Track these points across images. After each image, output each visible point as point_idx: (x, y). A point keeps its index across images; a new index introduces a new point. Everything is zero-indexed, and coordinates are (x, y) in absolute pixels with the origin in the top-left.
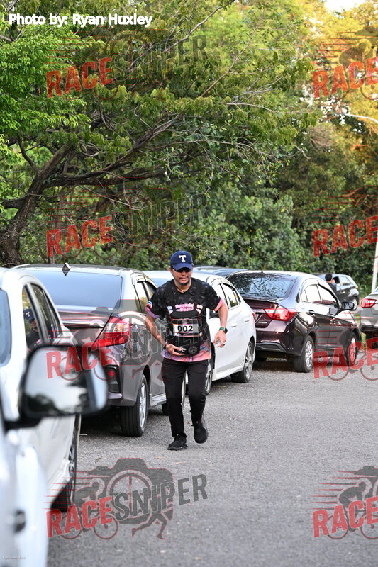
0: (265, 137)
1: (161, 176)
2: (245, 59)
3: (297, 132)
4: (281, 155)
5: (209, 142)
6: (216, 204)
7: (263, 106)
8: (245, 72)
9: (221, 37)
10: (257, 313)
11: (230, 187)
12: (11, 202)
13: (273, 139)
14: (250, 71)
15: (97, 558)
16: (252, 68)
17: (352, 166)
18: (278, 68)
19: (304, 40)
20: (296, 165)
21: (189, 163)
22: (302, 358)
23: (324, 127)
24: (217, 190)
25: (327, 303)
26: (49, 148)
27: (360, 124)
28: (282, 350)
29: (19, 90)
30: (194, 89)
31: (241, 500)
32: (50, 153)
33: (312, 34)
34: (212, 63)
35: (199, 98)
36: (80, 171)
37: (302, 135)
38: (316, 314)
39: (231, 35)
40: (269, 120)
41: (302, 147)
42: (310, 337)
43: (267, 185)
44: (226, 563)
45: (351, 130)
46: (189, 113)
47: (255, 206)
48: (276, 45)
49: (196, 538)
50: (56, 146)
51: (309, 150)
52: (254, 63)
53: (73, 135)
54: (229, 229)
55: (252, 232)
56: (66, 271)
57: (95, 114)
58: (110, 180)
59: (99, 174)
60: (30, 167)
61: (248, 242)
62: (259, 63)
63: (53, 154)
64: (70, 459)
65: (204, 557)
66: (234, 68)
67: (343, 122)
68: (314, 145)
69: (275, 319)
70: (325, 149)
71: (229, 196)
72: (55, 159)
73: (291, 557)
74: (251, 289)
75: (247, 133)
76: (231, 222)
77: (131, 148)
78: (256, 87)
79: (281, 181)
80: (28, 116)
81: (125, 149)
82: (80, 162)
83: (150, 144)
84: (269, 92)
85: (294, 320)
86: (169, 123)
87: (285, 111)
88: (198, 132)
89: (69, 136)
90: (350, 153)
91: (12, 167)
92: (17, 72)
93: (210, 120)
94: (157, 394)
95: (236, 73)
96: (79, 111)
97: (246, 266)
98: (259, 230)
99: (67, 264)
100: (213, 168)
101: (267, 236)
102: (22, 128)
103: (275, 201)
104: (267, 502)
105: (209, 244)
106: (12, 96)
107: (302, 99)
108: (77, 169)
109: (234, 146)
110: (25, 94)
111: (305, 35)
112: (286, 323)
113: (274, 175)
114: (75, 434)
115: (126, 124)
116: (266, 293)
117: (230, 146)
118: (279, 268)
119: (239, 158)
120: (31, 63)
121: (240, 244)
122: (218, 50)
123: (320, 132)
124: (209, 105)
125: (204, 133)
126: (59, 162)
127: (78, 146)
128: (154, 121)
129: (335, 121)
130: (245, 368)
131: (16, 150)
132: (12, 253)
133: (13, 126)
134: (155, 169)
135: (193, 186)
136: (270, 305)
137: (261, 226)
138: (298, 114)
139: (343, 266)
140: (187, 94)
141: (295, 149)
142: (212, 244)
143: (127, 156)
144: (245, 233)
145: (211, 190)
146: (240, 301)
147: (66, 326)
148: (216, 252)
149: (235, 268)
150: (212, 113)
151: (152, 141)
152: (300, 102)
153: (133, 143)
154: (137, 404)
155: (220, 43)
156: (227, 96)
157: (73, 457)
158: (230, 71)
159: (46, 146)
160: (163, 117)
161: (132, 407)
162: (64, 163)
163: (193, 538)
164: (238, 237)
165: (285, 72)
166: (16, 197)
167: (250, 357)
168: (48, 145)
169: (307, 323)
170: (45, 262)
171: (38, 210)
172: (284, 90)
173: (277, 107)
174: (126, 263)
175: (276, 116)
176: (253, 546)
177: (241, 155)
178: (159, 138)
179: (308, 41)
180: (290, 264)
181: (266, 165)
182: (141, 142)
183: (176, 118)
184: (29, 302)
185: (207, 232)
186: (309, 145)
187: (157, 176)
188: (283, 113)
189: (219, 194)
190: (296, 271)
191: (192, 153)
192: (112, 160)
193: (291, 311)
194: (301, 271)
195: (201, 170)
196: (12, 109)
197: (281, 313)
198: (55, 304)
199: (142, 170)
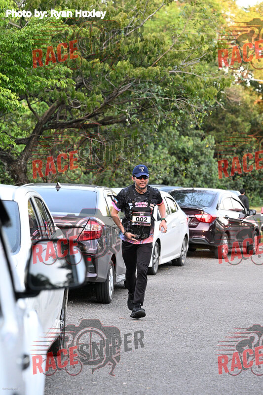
0: (195, 95)
1: (124, 122)
2: (181, 40)
3: (217, 92)
4: (206, 108)
5: (156, 98)
6: (162, 142)
7: (193, 74)
8: (182, 49)
9: (165, 25)
10: (189, 218)
11: (171, 130)
12: (21, 140)
13: (201, 96)
14: (185, 49)
15: (79, 388)
16: (186, 47)
17: (255, 115)
18: (204, 47)
19: (222, 27)
20: (217, 114)
21: (143, 113)
23: (235, 88)
24: (162, 132)
25: (238, 211)
26: (47, 103)
27: (260, 86)
28: (207, 243)
29: (26, 62)
30: (146, 61)
31: (178, 348)
32: (47, 106)
33: (228, 23)
34: (159, 43)
35: (150, 68)
36: (68, 118)
37: (221, 94)
38: (230, 218)
39: (172, 23)
40: (198, 83)
41: (220, 102)
42: (226, 234)
43: (197, 128)
44: (168, 392)
45: (254, 90)
46: (143, 78)
47: (188, 143)
48: (203, 31)
49: (147, 374)
50: (52, 101)
51: (225, 104)
52: (188, 43)
53: (63, 94)
54: (170, 159)
55: (186, 161)
56: (58, 188)
57: (78, 79)
58: (89, 124)
59: (81, 120)
60: (34, 115)
61: (183, 168)
62: (191, 43)
63: (49, 106)
64: (61, 319)
65: (153, 387)
66: (174, 46)
67: (249, 85)
68: (229, 100)
69: (202, 222)
70: (237, 103)
71: (171, 136)
72: (51, 110)
73: (212, 387)
74: (185, 201)
75: (183, 92)
76: (172, 154)
77: (103, 103)
78: (189, 60)
79: (206, 126)
80: (33, 80)
81: (99, 103)
82: (68, 112)
83: (116, 99)
84: (198, 64)
85: (215, 223)
86: (129, 85)
87: (209, 77)
88: (149, 91)
89: (60, 94)
90: (253, 106)
91: (21, 116)
92: (25, 49)
93: (158, 83)
94: (120, 274)
95: (175, 50)
96: (67, 77)
97: (182, 184)
98: (191, 160)
99: (59, 183)
100: (160, 116)
101: (197, 164)
102: (29, 89)
103: (202, 139)
104: (196, 349)
105: (157, 170)
106: (21, 66)
107: (221, 69)
108: (66, 117)
109: (174, 101)
110: (30, 65)
111: (222, 23)
112: (209, 224)
113: (201, 121)
114: (64, 302)
115: (100, 85)
116: (196, 204)
117: (171, 101)
118: (205, 186)
119: (178, 109)
120: (35, 43)
121: (178, 169)
122: (163, 34)
123: (233, 91)
124: (157, 73)
125: (154, 92)
126: (54, 112)
127: (67, 101)
128: (119, 83)
129: (244, 83)
130: (182, 256)
131: (24, 103)
132: (22, 176)
133: (22, 87)
134: (120, 117)
135: (146, 129)
136: (198, 212)
137: (192, 157)
138: (218, 78)
139: (249, 185)
140: (142, 65)
141: (216, 103)
142: (158, 169)
143: (101, 108)
144: (182, 162)
145: (158, 131)
146: (178, 209)
147: (58, 226)
148: (162, 175)
149: (175, 186)
150: (159, 78)
151: (117, 98)
152: (219, 70)
153: (104, 99)
154: (107, 280)
155: (165, 29)
156: (169, 66)
157: (62, 318)
158: (171, 49)
159: (44, 101)
160: (125, 81)
161: (104, 283)
162: (57, 112)
163: (145, 374)
164: (177, 165)
165: (209, 50)
166: (24, 136)
167: (185, 248)
168: (46, 101)
169: (224, 224)
170: (44, 182)
171: (39, 145)
172: (208, 62)
173: (204, 74)
174: (100, 183)
175: (203, 80)
176: (186, 380)
177: (178, 107)
178: (123, 95)
179: (225, 28)
180: (212, 183)
181: (196, 114)
182: (110, 98)
183: (134, 81)
184: (33, 210)
185: (156, 161)
186: (225, 100)
187: (121, 122)
188: (208, 78)
189: (164, 134)
190: (217, 188)
191: (145, 106)
192: (90, 111)
193: (213, 216)
194: (220, 188)
195: (152, 118)
196: (21, 76)
197: (206, 218)
198: (51, 211)
199: (111, 118)
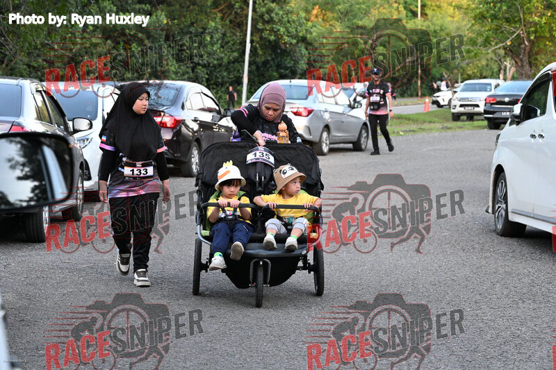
22: (190, 163)
25: (210, 110)
28: (170, 156)
38: (200, 121)
42: (195, 143)
85: (180, 128)
112: (173, 130)
116: (152, 102)
136: (157, 113)
137: (136, 40)
169: (192, 129)
193: (177, 118)
197: (168, 121)
